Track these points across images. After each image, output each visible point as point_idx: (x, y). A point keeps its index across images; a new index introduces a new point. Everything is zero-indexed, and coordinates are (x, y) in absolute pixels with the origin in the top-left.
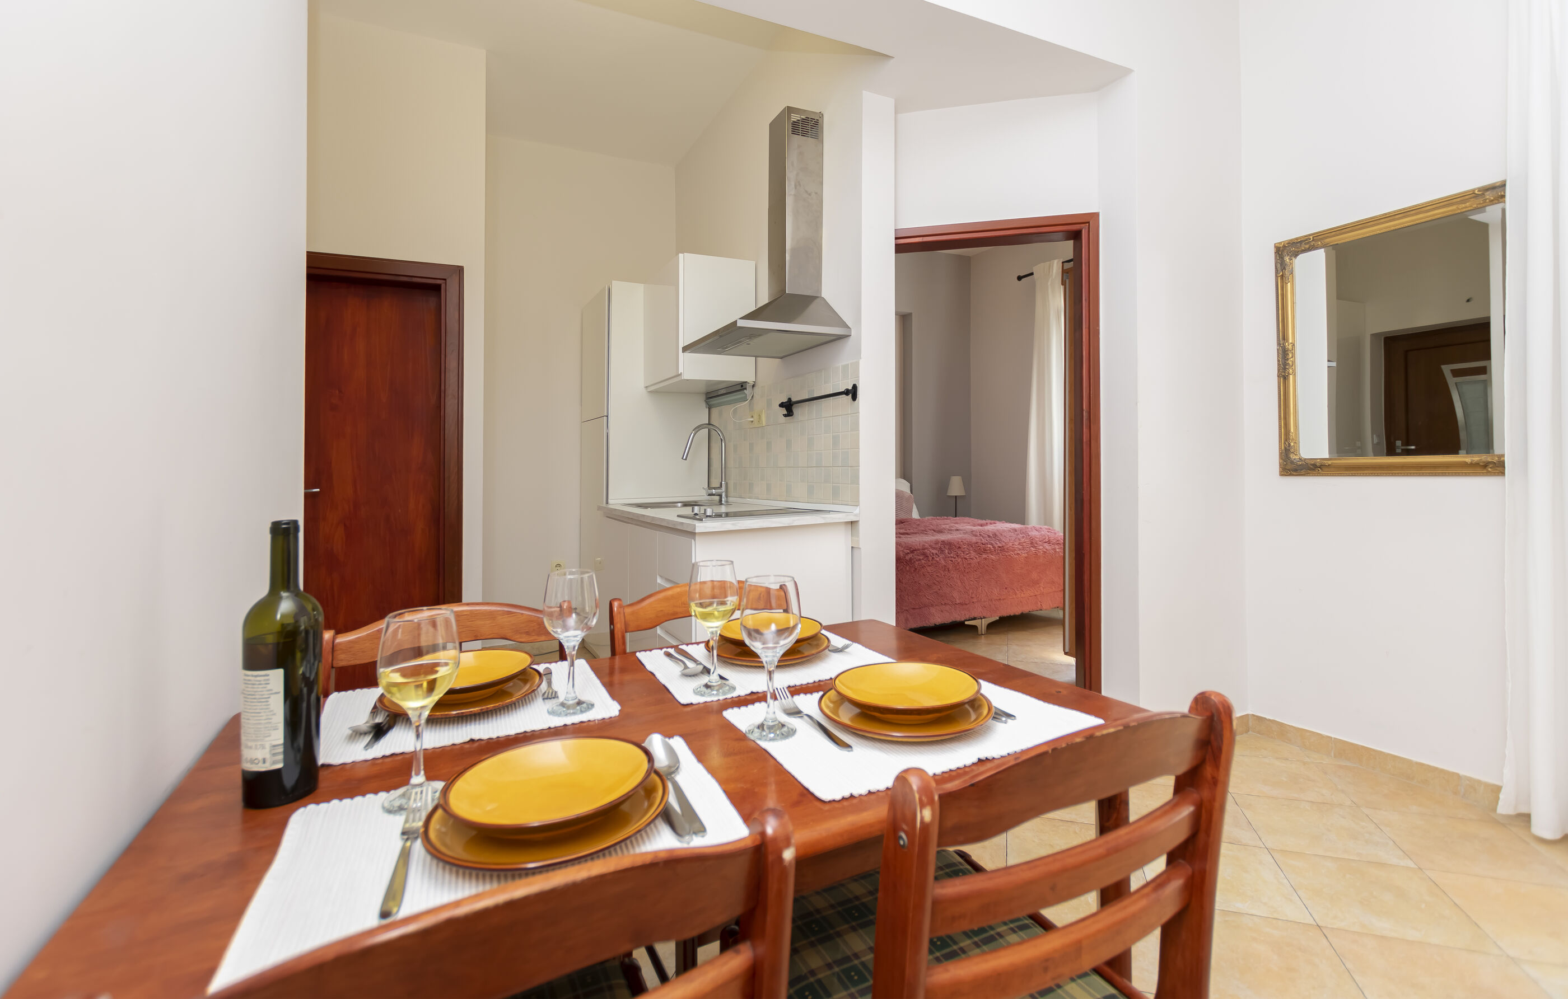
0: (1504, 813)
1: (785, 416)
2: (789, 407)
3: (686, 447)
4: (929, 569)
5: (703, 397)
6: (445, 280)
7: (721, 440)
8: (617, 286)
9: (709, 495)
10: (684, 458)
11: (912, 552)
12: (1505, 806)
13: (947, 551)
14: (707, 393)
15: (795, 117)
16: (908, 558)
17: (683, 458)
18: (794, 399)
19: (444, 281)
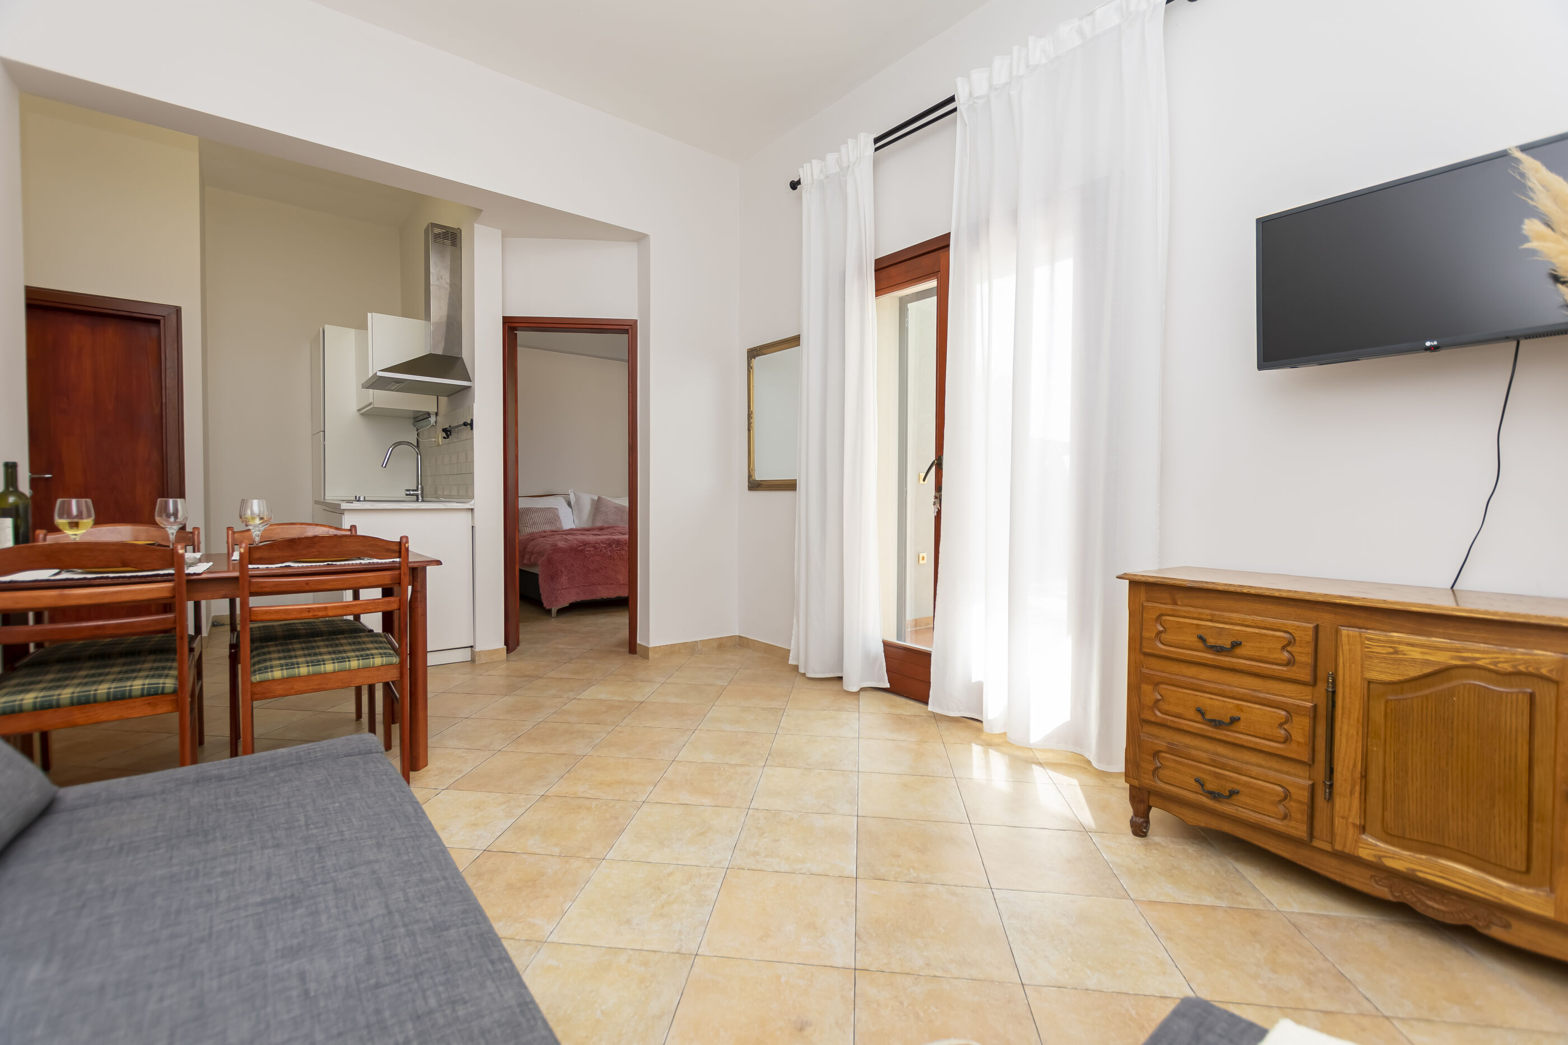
0: (792, 664)
1: (444, 438)
2: (447, 432)
3: (385, 458)
4: (596, 557)
5: (412, 421)
6: (164, 316)
7: (418, 454)
8: (327, 327)
9: (407, 495)
10: (384, 466)
11: (585, 545)
12: (791, 662)
13: (614, 546)
14: (415, 418)
15: (437, 231)
16: (579, 549)
17: (382, 466)
18: (452, 425)
19: (163, 318)
